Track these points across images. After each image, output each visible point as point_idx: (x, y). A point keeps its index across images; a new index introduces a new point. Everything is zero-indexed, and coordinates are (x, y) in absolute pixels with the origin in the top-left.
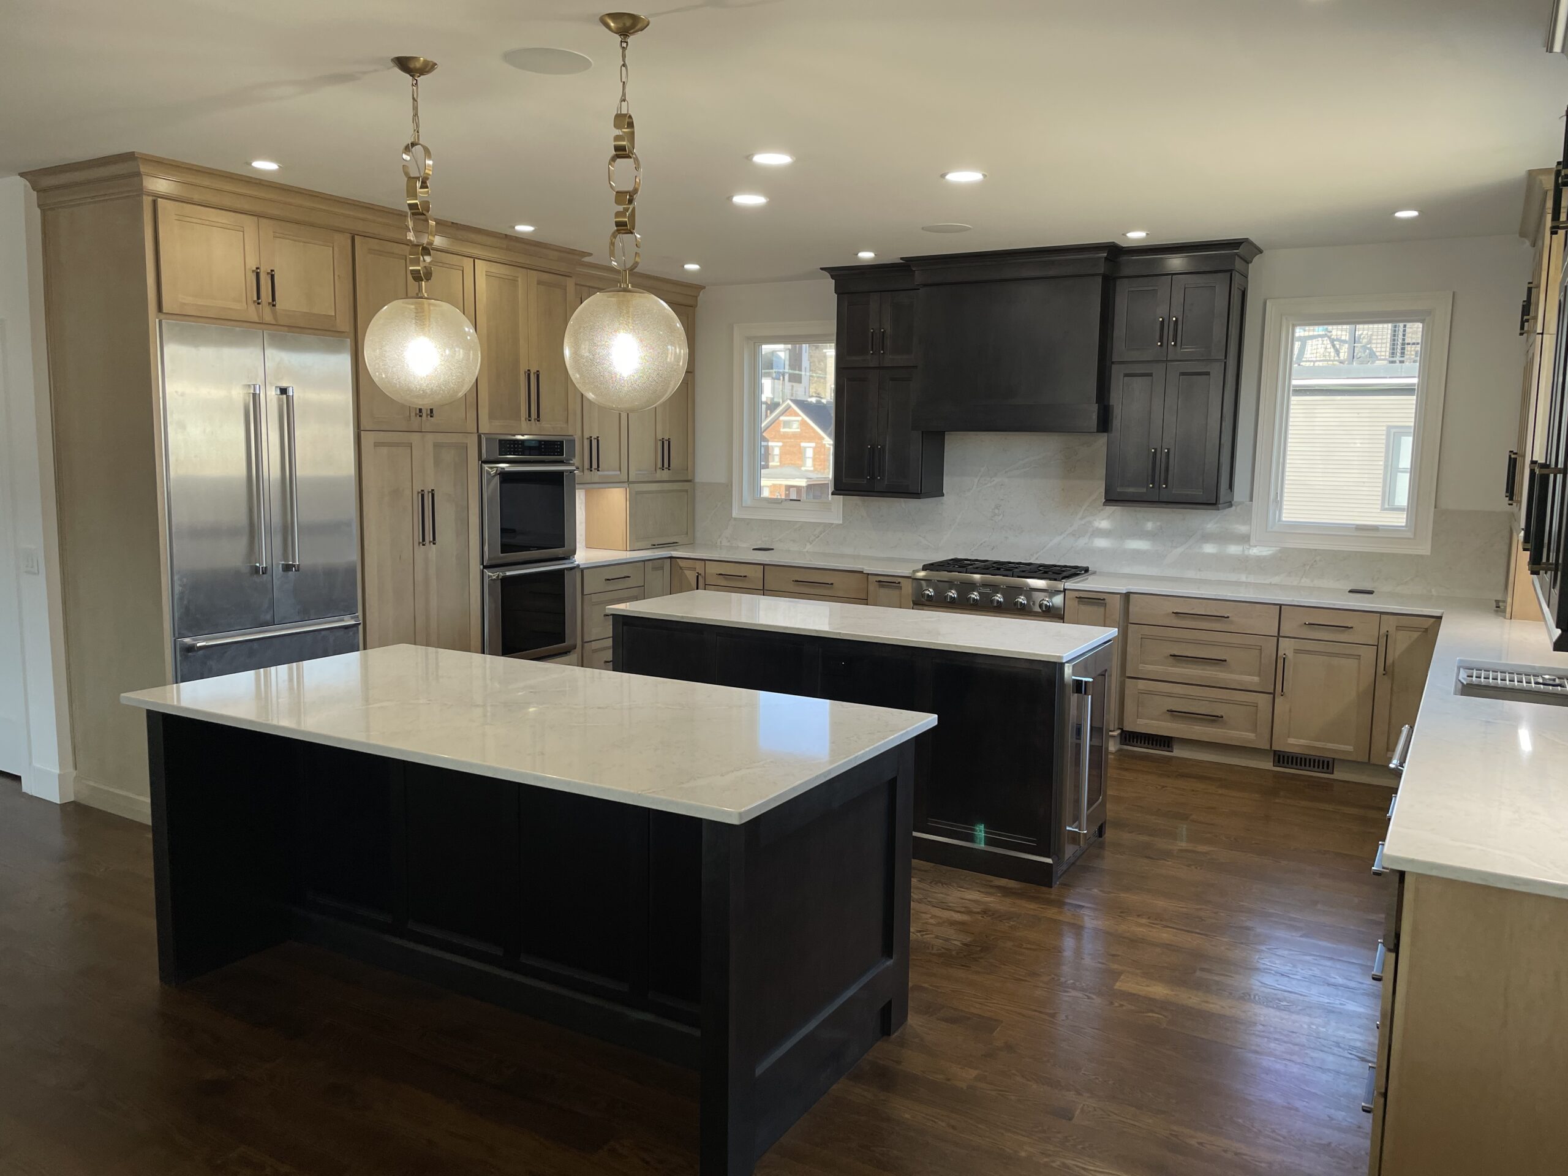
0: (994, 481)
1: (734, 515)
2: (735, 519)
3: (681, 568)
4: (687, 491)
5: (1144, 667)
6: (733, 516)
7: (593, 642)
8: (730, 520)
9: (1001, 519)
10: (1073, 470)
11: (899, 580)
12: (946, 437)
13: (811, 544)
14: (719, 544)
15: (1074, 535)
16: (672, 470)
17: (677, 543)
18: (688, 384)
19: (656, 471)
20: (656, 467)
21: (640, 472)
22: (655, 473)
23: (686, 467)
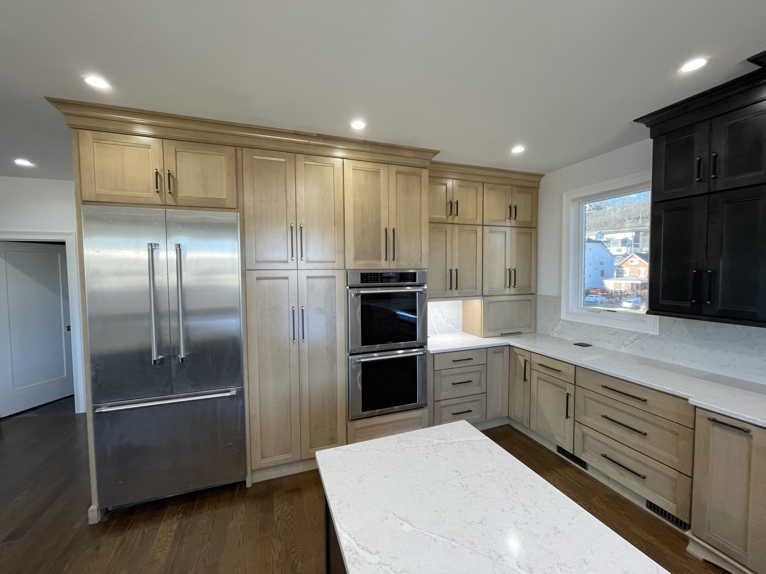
1: (562, 317)
2: (563, 320)
3: (515, 353)
4: (530, 300)
6: (561, 319)
7: (441, 401)
8: (559, 320)
11: (748, 426)
13: (625, 346)
14: (551, 335)
16: (517, 287)
17: (521, 333)
18: (531, 235)
19: (504, 289)
20: (504, 287)
21: (492, 290)
22: (503, 290)
23: (530, 286)
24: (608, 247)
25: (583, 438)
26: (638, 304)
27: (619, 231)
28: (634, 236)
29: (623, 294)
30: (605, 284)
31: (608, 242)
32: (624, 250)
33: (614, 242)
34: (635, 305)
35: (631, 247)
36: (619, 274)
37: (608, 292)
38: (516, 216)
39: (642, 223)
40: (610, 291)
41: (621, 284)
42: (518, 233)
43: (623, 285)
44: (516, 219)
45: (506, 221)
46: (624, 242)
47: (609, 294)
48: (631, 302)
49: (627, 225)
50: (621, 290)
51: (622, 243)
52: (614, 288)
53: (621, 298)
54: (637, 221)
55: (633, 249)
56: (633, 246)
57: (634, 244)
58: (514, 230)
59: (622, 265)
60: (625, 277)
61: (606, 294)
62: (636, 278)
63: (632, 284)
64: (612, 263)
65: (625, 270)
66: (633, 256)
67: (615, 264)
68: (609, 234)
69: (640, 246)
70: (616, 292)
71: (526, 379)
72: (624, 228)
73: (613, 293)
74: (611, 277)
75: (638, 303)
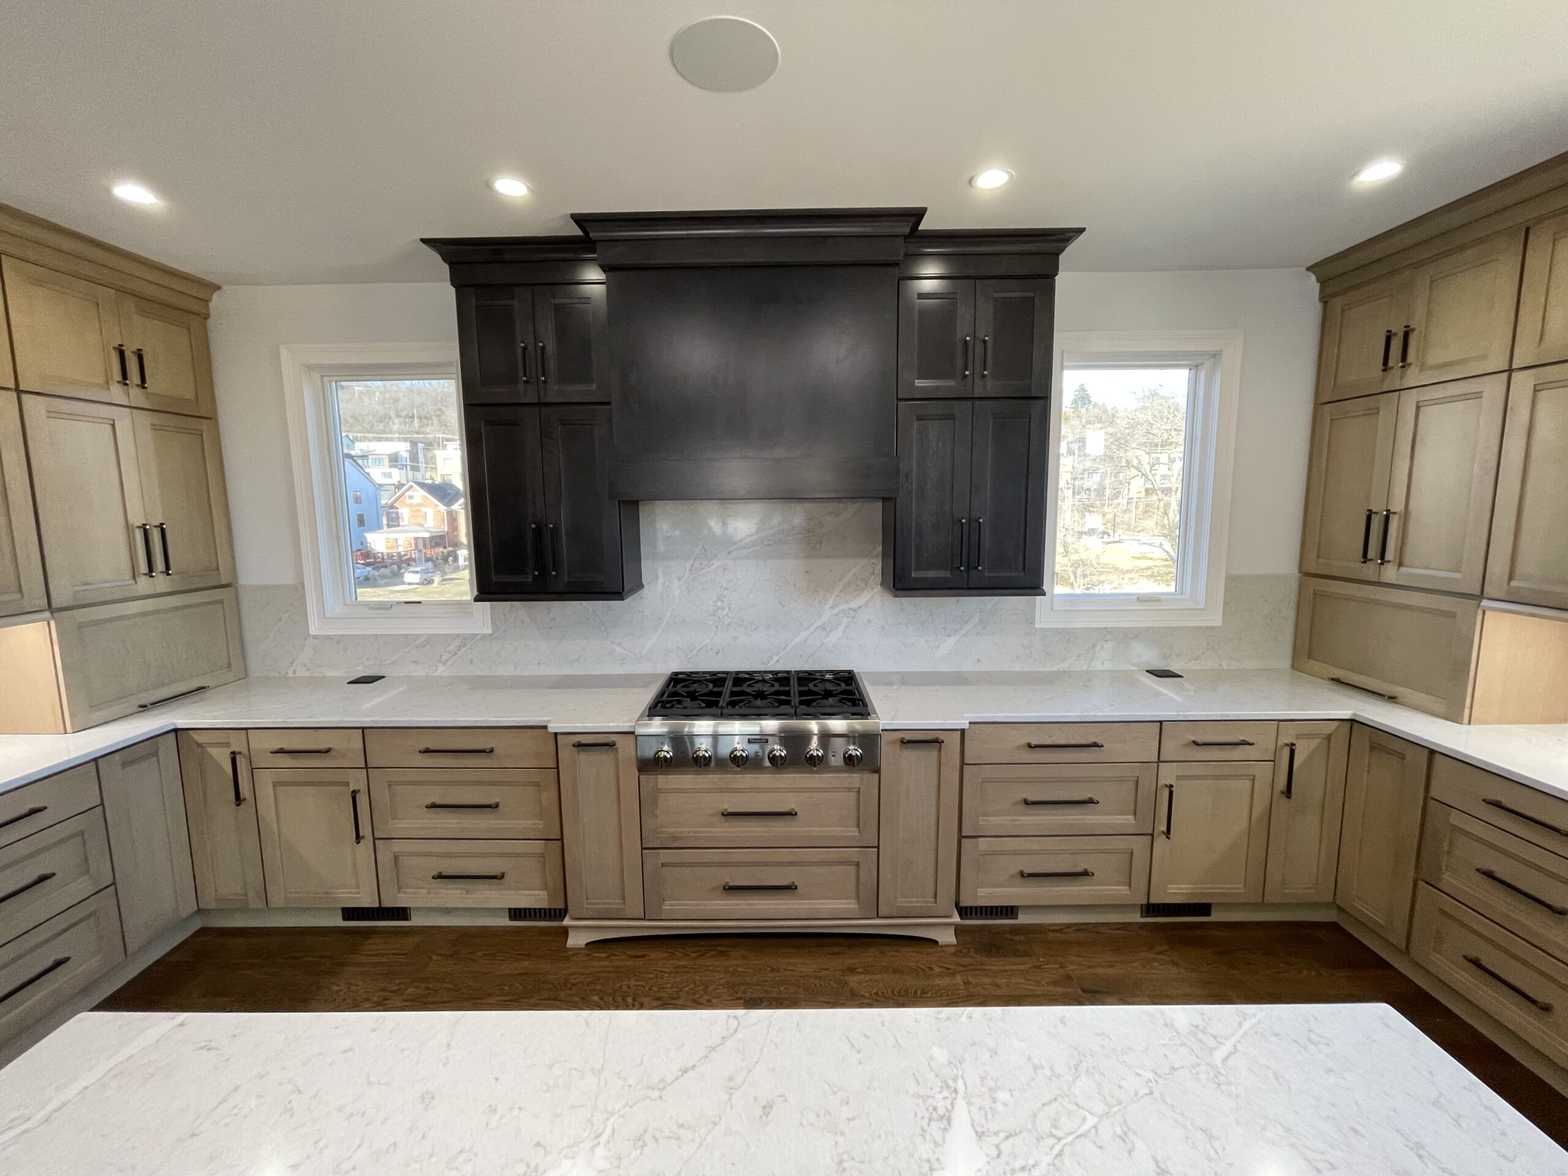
0: (713, 564)
1: (313, 631)
2: (315, 637)
3: (199, 745)
4: (221, 602)
5: (987, 821)
6: (311, 633)
8: (306, 638)
9: (727, 614)
10: (818, 546)
11: (613, 738)
12: (641, 507)
13: (444, 664)
14: (291, 674)
15: (824, 629)
16: (176, 573)
17: (204, 688)
18: (202, 435)
19: (132, 582)
20: (131, 574)
21: (87, 587)
22: (131, 585)
23: (214, 566)
24: (366, 467)
25: (396, 865)
26: (429, 575)
27: (382, 438)
28: (409, 449)
29: (403, 558)
30: (368, 540)
31: (364, 457)
32: (397, 475)
33: (376, 459)
34: (425, 576)
35: (406, 470)
36: (392, 521)
37: (375, 556)
38: (143, 380)
39: (420, 427)
40: (380, 555)
41: (397, 539)
42: (155, 428)
43: (400, 542)
44: (144, 387)
45: (109, 389)
46: (394, 460)
47: (378, 560)
48: (417, 572)
49: (395, 427)
50: (399, 551)
51: (390, 461)
52: (388, 548)
53: (400, 568)
54: (412, 422)
55: (410, 473)
56: (409, 467)
57: (411, 466)
58: (145, 420)
59: (395, 502)
60: (403, 526)
61: (372, 560)
62: (420, 528)
63: (416, 539)
64: (377, 499)
65: (402, 513)
66: (411, 487)
67: (383, 502)
68: (364, 441)
69: (421, 468)
70: (391, 556)
71: (242, 797)
72: (391, 433)
73: (385, 557)
74: (378, 527)
75: (429, 572)
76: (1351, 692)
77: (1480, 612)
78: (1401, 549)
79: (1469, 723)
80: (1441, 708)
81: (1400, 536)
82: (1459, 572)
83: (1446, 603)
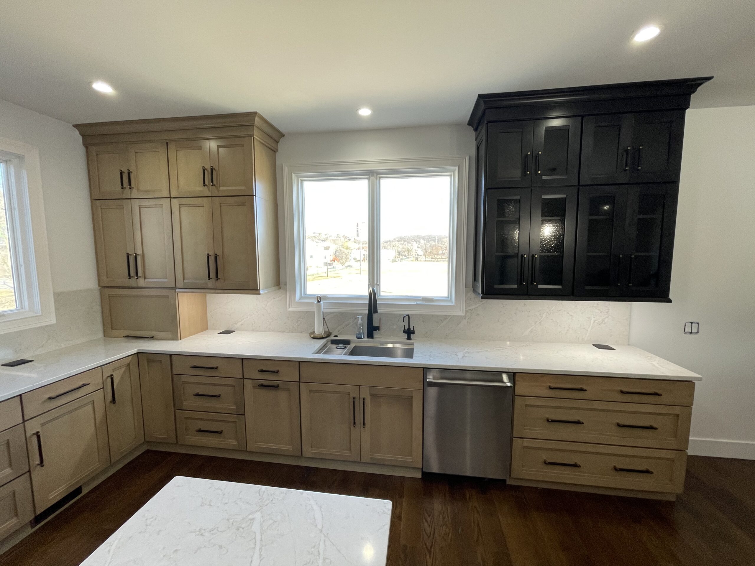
76: (134, 340)
77: (176, 294)
78: (144, 271)
79: (181, 339)
80: (170, 336)
81: (142, 264)
82: (167, 279)
83: (164, 292)
